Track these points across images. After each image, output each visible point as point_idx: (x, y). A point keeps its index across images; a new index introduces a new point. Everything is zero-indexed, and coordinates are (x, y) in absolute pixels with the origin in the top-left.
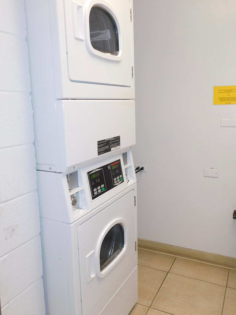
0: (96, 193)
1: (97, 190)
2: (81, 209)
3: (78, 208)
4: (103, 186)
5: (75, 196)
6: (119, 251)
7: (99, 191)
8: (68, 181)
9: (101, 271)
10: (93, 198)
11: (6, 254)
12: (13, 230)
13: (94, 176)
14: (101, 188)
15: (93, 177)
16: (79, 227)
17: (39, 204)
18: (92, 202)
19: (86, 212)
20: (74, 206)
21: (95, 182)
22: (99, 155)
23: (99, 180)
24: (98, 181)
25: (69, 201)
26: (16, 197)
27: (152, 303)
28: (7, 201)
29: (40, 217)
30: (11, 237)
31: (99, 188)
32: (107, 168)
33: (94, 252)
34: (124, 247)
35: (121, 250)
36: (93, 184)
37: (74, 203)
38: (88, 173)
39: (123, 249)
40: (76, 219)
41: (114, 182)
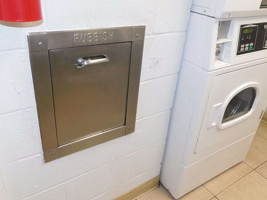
0: (242, 50)
1: (245, 47)
2: (222, 61)
3: (219, 59)
4: (252, 44)
5: (220, 46)
6: (243, 113)
7: (247, 49)
8: (219, 28)
9: (222, 123)
10: (238, 54)
11: (147, 80)
12: (157, 62)
13: (246, 31)
14: (249, 46)
15: (244, 32)
16: (216, 77)
17: (184, 45)
18: (235, 57)
19: (227, 65)
20: (217, 56)
21: (245, 38)
22: (260, 8)
23: (250, 36)
24: (249, 38)
25: (214, 50)
26: (166, 33)
27: (257, 167)
28: (158, 34)
29: (182, 58)
30: (155, 67)
31: (247, 45)
32: (263, 27)
33: (221, 104)
34: (250, 111)
35: (247, 112)
36: (243, 39)
37: (218, 53)
38: (242, 26)
39: (248, 112)
40: (215, 69)
41: (265, 44)
